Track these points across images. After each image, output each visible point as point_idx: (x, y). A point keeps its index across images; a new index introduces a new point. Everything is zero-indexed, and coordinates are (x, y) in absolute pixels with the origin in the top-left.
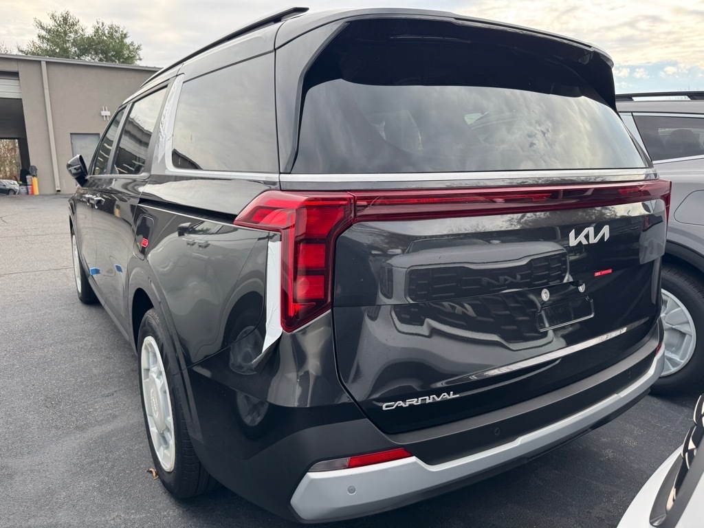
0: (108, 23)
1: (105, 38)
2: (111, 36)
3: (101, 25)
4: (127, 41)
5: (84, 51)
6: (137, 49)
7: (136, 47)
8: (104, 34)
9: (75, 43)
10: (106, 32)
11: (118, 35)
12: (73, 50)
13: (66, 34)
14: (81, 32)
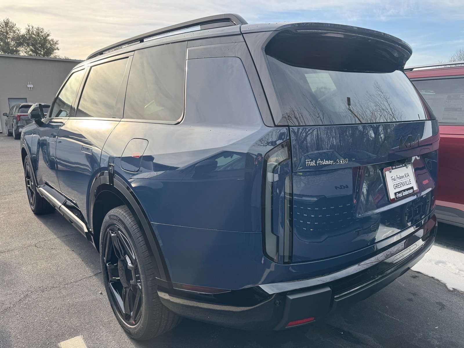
0: (35, 26)
1: (34, 36)
2: (38, 35)
3: (31, 28)
4: (49, 38)
5: (20, 44)
6: (56, 43)
7: (55, 42)
8: (34, 34)
9: (13, 39)
10: (34, 32)
11: (42, 34)
12: (13, 43)
13: (7, 33)
14: (17, 31)
